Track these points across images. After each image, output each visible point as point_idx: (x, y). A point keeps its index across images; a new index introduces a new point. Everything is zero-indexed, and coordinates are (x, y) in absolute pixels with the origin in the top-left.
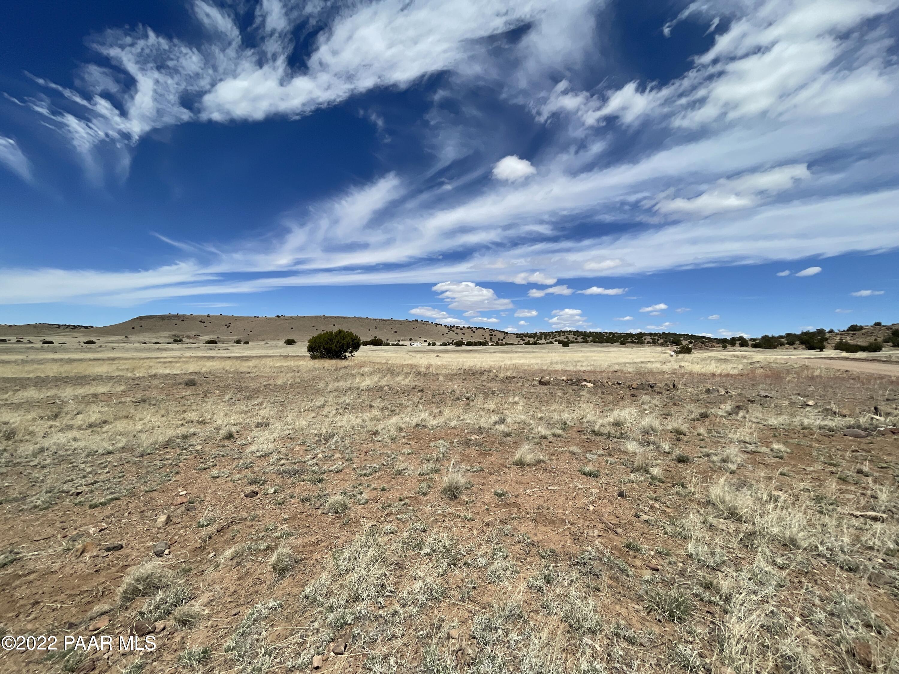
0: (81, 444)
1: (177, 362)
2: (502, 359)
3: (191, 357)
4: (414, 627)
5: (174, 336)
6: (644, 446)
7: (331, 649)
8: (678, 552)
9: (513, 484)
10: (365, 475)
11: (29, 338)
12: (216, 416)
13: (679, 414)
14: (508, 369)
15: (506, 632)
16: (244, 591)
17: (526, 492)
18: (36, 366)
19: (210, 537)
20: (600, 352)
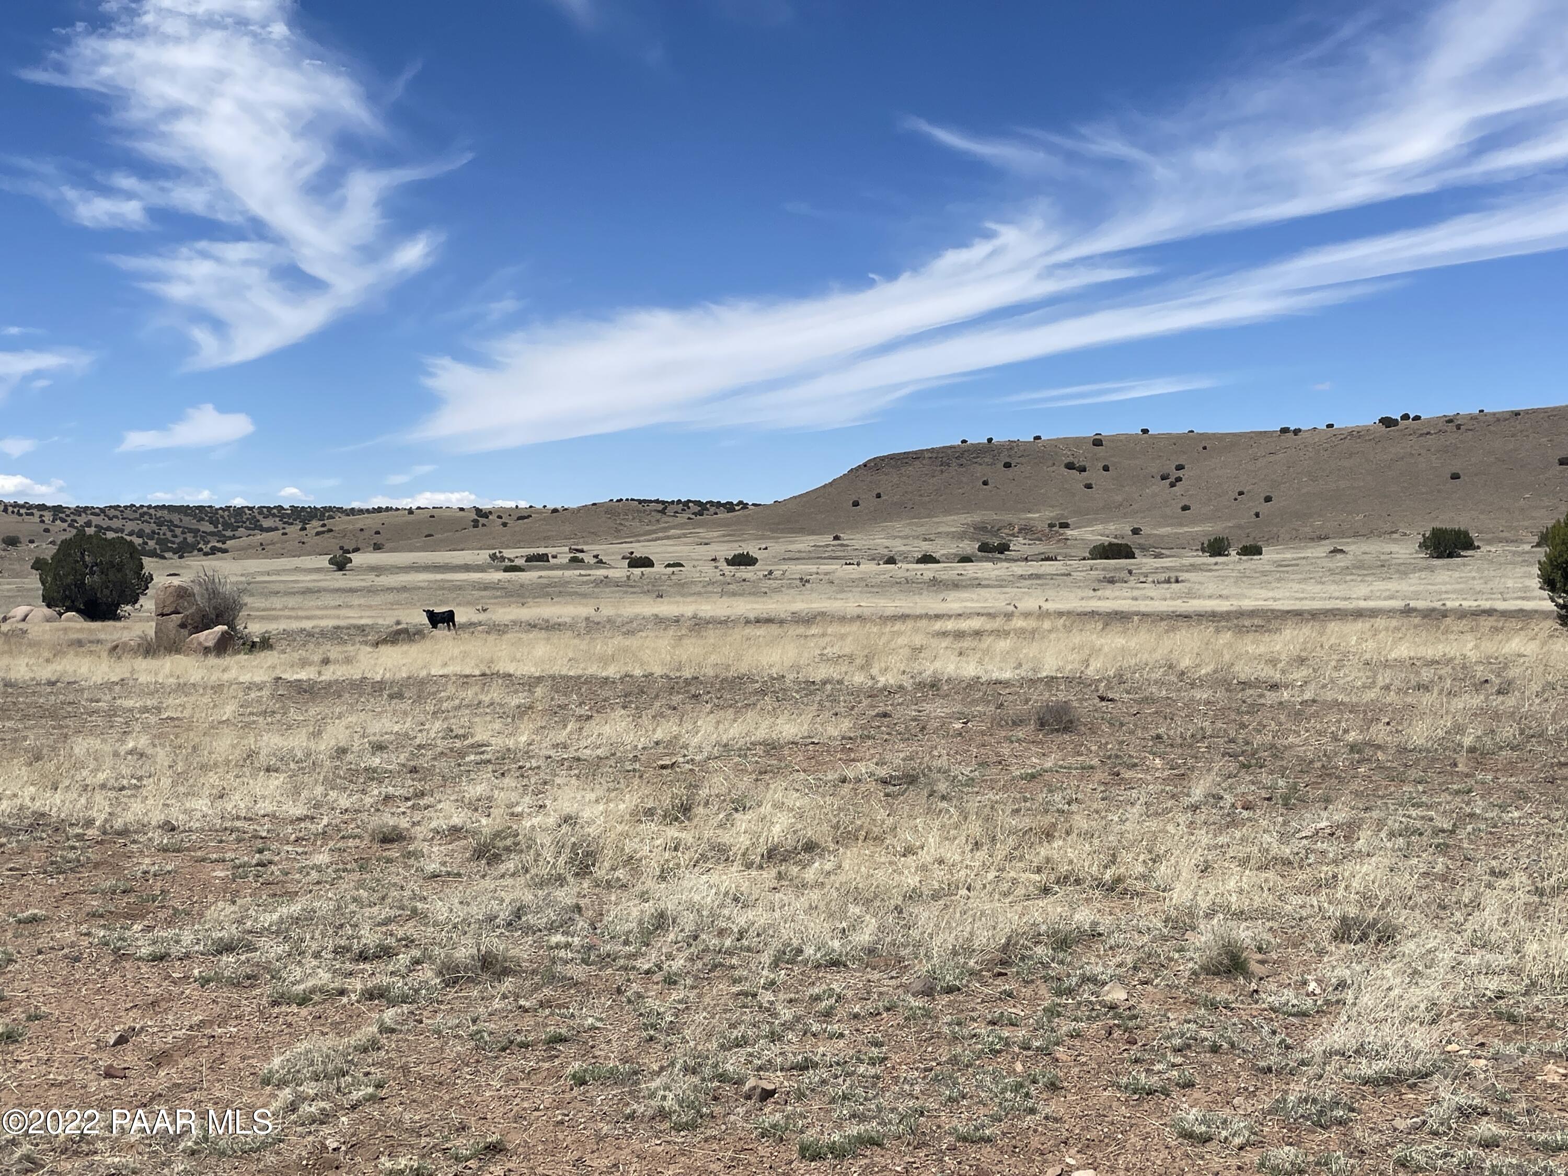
0: (759, 917)
5: (981, 528)
11: (596, 548)
12: (1165, 868)
18: (620, 640)
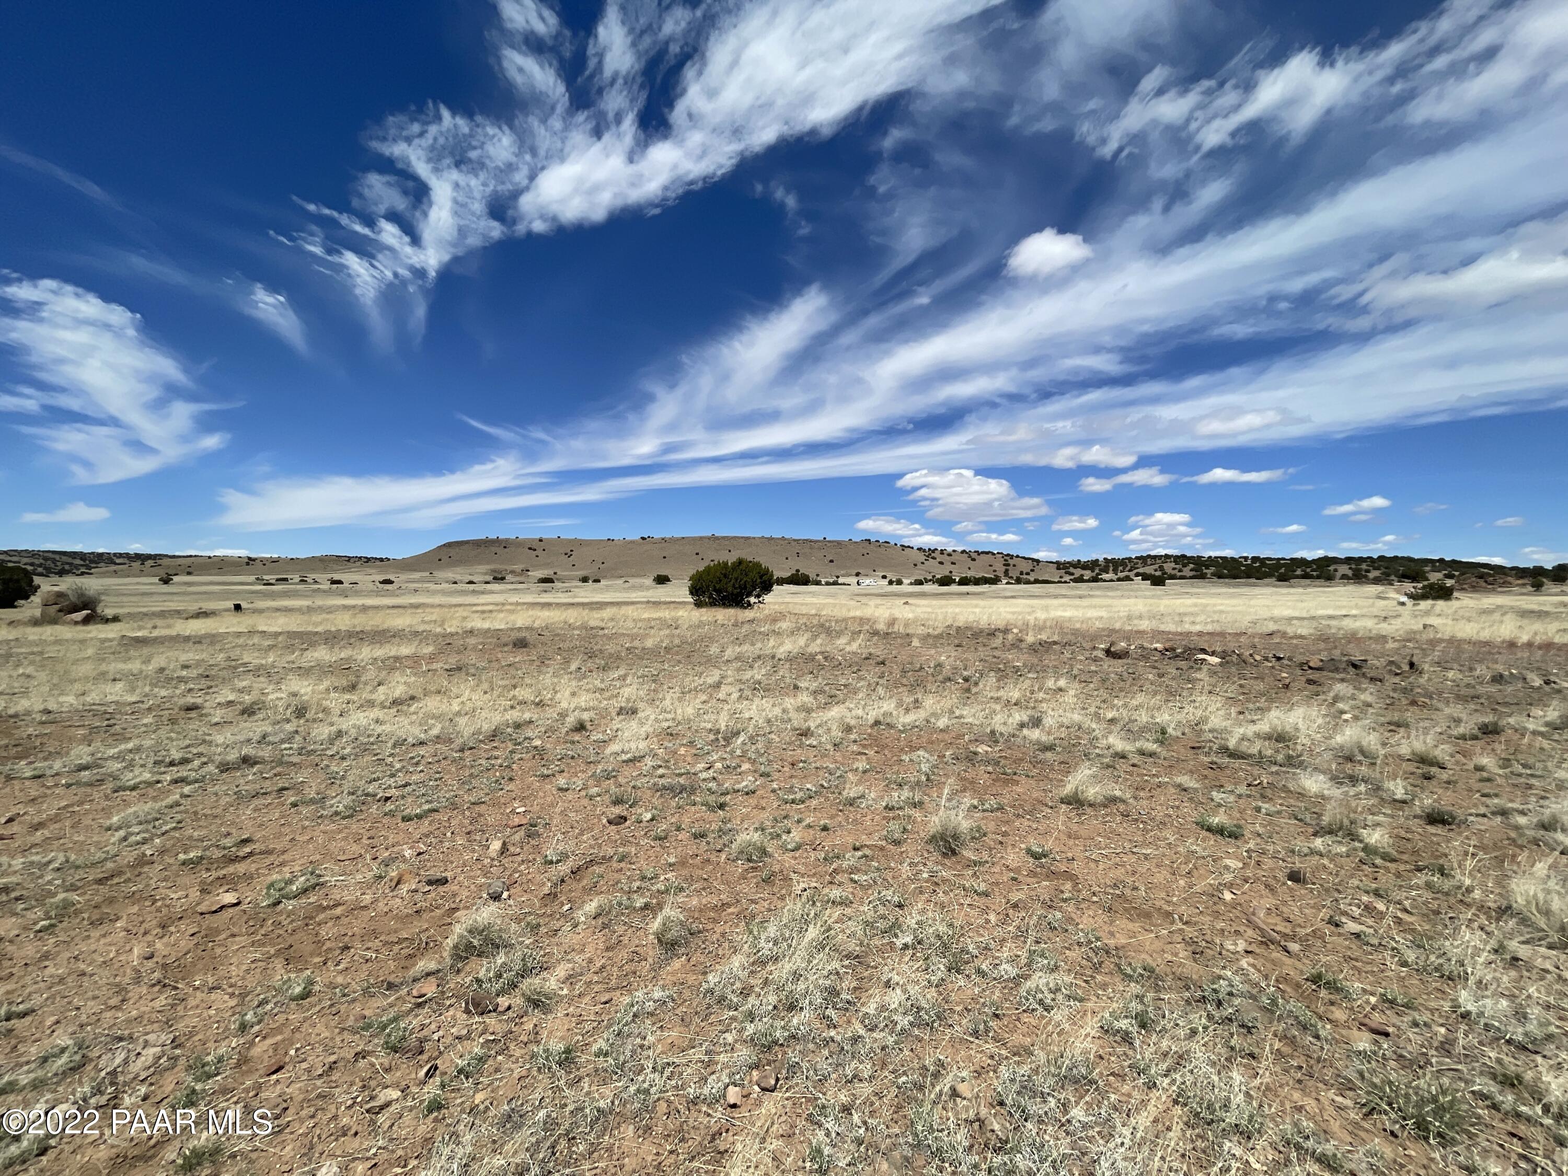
0: (387, 728)
1: (501, 611)
2: (1030, 610)
3: (517, 604)
4: (891, 1068)
5: (494, 571)
6: (1342, 783)
7: (755, 1079)
8: (1433, 1004)
9: (1063, 837)
10: (793, 801)
11: (314, 576)
12: (559, 695)
13: (1427, 724)
14: (1041, 629)
15: (1064, 1105)
16: (616, 969)
17: (1087, 854)
18: (325, 616)
19: (563, 881)
20: (1232, 596)
